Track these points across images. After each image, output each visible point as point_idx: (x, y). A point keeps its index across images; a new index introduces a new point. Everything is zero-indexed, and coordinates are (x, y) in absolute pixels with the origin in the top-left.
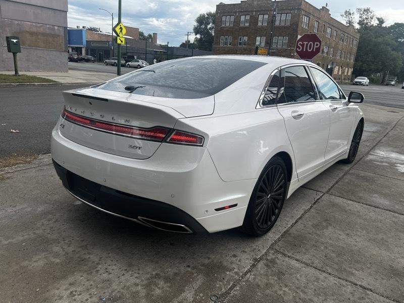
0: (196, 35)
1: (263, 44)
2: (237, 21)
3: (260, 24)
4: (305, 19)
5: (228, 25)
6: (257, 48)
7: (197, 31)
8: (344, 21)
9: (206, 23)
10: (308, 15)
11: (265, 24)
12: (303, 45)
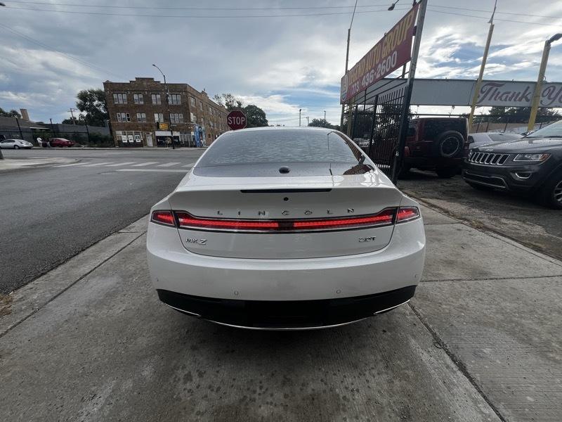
0: (82, 111)
1: (162, 120)
2: (130, 99)
3: (154, 103)
4: (192, 100)
5: (121, 102)
6: (158, 123)
7: (82, 108)
8: (216, 102)
9: (90, 100)
10: (194, 96)
11: (159, 103)
12: (232, 120)
